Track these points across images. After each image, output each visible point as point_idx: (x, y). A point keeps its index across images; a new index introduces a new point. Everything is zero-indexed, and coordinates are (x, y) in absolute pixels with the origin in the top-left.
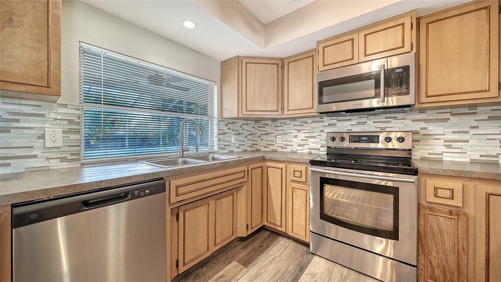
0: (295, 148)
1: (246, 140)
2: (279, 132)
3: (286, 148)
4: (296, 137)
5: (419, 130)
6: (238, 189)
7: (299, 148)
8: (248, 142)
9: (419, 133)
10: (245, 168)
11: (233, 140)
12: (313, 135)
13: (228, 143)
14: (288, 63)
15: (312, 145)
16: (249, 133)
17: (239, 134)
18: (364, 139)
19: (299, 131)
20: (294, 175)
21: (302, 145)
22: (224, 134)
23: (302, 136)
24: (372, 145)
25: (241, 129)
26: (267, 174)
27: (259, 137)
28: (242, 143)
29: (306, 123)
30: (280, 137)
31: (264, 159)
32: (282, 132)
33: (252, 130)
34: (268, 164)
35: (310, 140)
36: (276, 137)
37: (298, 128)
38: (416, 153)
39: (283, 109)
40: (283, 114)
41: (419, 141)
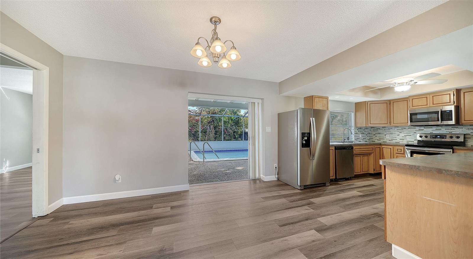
0: (398, 140)
1: (366, 136)
2: (388, 133)
3: (392, 141)
4: (399, 135)
5: (470, 133)
6: (370, 154)
7: (400, 141)
8: (368, 137)
9: (470, 134)
10: (373, 147)
11: (360, 136)
12: (410, 134)
13: (358, 138)
14: (393, 102)
15: (408, 140)
16: (368, 133)
17: (363, 134)
18: (438, 137)
19: (401, 132)
20: (398, 150)
21: (403, 139)
22: (357, 134)
23: (402, 135)
24: (443, 140)
25: (364, 131)
26: (383, 151)
27: (374, 135)
28: (365, 138)
29: (405, 129)
30: (388, 135)
31: (380, 144)
32: (389, 133)
33: (370, 131)
34: (383, 146)
35: (407, 137)
36: (385, 135)
37: (400, 131)
38: (468, 144)
39: (390, 123)
40: (391, 125)
41: (470, 138)
